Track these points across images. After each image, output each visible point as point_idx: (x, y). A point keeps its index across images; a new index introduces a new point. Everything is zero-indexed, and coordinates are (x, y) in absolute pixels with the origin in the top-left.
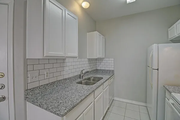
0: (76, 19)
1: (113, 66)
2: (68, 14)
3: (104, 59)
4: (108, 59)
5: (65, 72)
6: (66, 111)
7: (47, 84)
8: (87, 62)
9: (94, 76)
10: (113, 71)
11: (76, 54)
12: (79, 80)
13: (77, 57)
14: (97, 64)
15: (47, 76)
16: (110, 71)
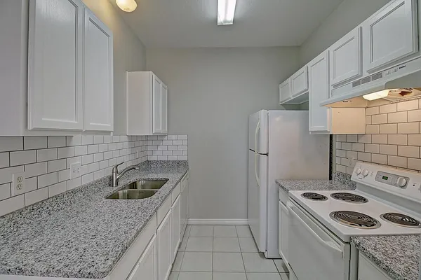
0: (108, 36)
1: (186, 153)
2: (90, 19)
3: (166, 138)
4: (174, 137)
5: (71, 171)
6: (110, 263)
7: (20, 211)
8: (126, 145)
9: (146, 177)
10: (186, 162)
11: (108, 125)
12: (110, 190)
13: (110, 132)
14: (149, 148)
15: (19, 187)
16: (179, 163)
